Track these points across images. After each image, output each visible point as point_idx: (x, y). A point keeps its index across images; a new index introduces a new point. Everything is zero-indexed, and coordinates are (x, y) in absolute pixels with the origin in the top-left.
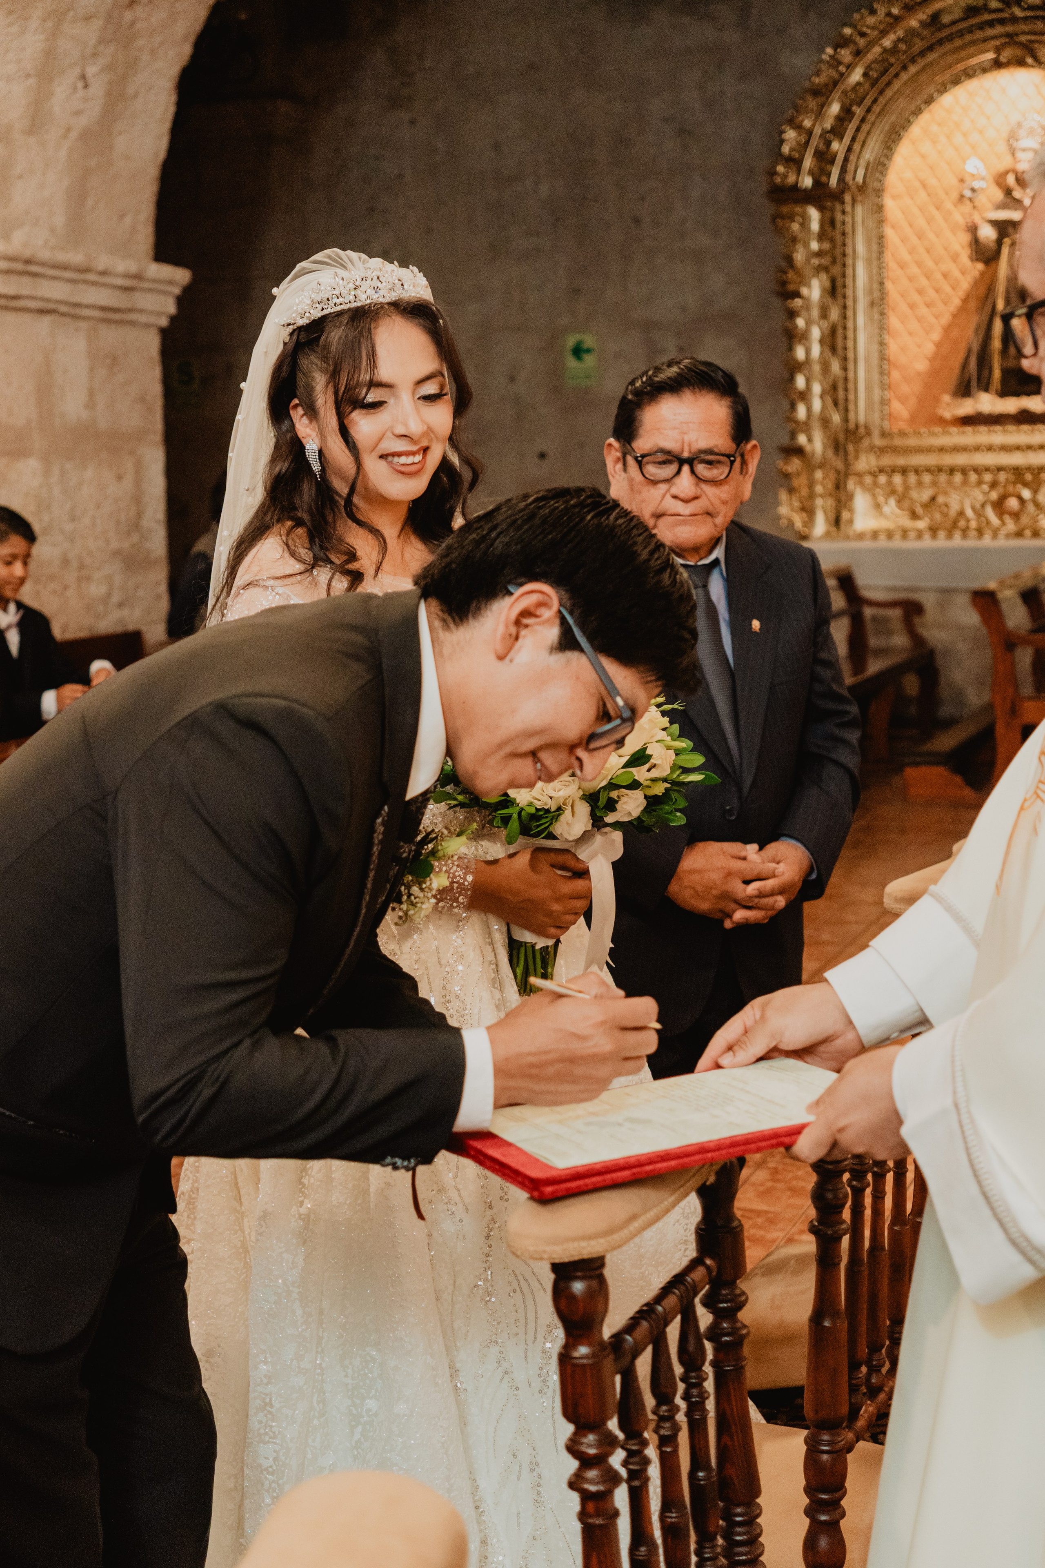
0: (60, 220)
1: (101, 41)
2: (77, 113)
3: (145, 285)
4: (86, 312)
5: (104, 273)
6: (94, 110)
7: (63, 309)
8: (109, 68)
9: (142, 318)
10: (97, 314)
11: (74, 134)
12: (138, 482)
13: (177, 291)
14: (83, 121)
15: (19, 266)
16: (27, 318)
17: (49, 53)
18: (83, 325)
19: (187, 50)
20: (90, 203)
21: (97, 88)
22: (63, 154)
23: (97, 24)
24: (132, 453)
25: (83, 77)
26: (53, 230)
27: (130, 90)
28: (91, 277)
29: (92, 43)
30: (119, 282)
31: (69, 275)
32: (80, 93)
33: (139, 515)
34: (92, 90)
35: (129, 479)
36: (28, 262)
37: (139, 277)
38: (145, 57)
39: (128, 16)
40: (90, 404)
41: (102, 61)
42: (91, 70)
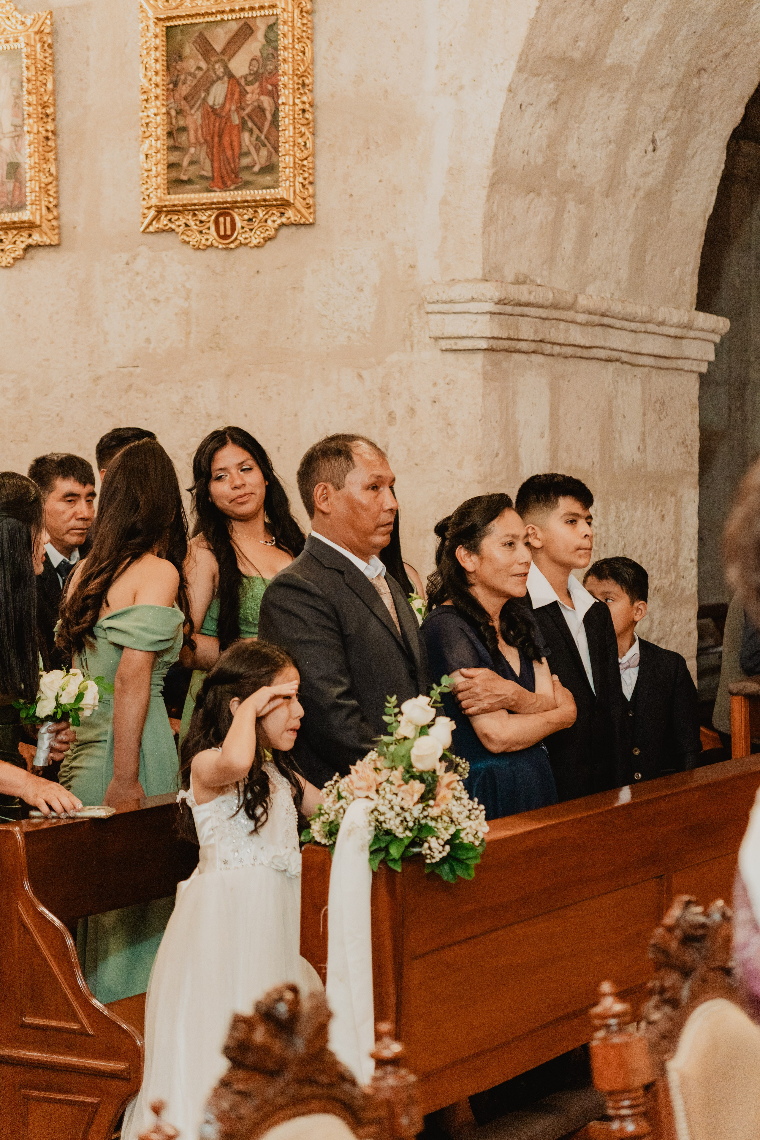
0: (624, 274)
1: (672, 107)
2: (646, 174)
3: (692, 334)
4: (642, 360)
5: (662, 324)
6: (659, 170)
7: (625, 357)
8: (674, 132)
9: (686, 365)
10: (651, 361)
11: (641, 194)
12: (677, 522)
13: (717, 339)
14: (650, 181)
15: (596, 319)
16: (595, 366)
17: (629, 121)
18: (638, 371)
19: (740, 112)
20: (648, 258)
21: (664, 150)
22: (631, 212)
23: (669, 92)
24: (673, 494)
25: (653, 141)
26: (618, 283)
27: (689, 152)
28: (651, 327)
29: (664, 110)
30: (673, 331)
31: (633, 326)
32: (650, 153)
33: (677, 556)
34: (658, 152)
35: (670, 519)
36: (603, 315)
37: (689, 327)
38: (706, 119)
39: (695, 83)
40: (641, 449)
41: (670, 125)
42: (661, 134)
